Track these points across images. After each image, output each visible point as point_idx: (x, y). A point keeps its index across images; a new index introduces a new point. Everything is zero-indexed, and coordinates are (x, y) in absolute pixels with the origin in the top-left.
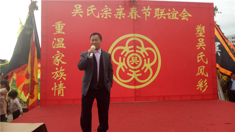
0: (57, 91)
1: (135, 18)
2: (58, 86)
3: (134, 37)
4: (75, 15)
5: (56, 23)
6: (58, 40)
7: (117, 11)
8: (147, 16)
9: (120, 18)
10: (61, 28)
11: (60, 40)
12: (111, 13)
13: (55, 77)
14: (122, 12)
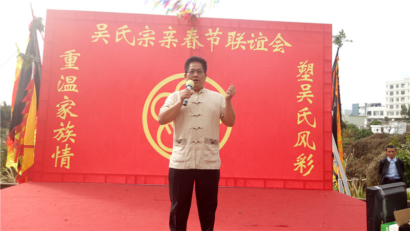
0: (60, 160)
1: (194, 48)
2: (62, 152)
4: (96, 40)
5: (66, 53)
6: (67, 79)
7: (165, 35)
8: (214, 44)
9: (168, 47)
10: (72, 61)
11: (71, 79)
12: (153, 38)
13: (58, 137)
14: (173, 37)
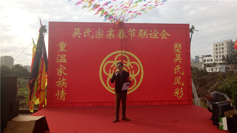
0: (59, 96)
1: (123, 38)
2: (60, 92)
3: (121, 53)
4: (74, 36)
5: (60, 43)
6: (61, 56)
7: (108, 33)
8: (132, 36)
9: (110, 38)
10: (63, 47)
11: (63, 56)
12: (103, 34)
13: (58, 85)
14: (112, 33)
